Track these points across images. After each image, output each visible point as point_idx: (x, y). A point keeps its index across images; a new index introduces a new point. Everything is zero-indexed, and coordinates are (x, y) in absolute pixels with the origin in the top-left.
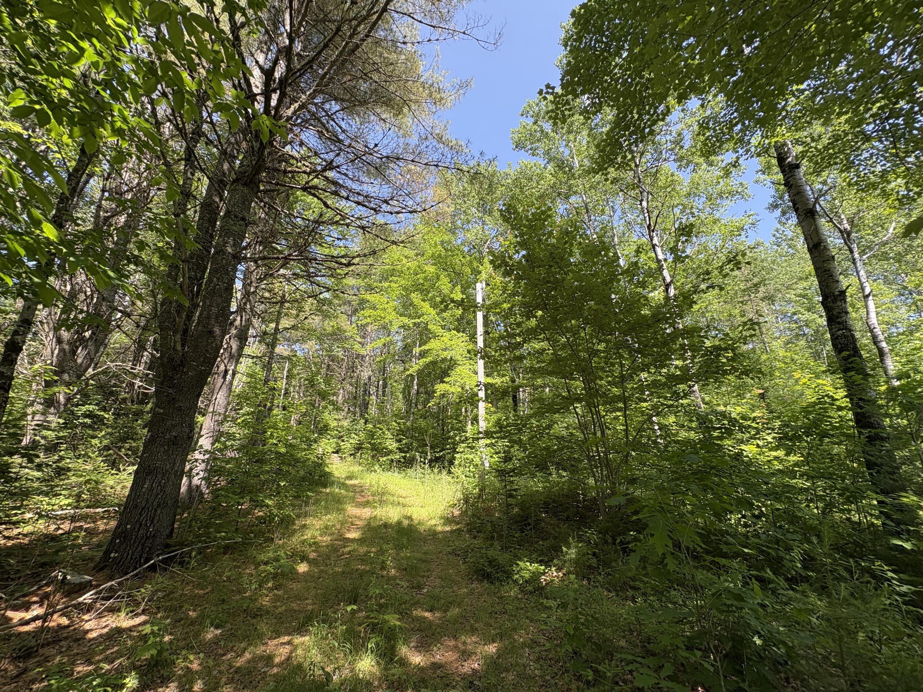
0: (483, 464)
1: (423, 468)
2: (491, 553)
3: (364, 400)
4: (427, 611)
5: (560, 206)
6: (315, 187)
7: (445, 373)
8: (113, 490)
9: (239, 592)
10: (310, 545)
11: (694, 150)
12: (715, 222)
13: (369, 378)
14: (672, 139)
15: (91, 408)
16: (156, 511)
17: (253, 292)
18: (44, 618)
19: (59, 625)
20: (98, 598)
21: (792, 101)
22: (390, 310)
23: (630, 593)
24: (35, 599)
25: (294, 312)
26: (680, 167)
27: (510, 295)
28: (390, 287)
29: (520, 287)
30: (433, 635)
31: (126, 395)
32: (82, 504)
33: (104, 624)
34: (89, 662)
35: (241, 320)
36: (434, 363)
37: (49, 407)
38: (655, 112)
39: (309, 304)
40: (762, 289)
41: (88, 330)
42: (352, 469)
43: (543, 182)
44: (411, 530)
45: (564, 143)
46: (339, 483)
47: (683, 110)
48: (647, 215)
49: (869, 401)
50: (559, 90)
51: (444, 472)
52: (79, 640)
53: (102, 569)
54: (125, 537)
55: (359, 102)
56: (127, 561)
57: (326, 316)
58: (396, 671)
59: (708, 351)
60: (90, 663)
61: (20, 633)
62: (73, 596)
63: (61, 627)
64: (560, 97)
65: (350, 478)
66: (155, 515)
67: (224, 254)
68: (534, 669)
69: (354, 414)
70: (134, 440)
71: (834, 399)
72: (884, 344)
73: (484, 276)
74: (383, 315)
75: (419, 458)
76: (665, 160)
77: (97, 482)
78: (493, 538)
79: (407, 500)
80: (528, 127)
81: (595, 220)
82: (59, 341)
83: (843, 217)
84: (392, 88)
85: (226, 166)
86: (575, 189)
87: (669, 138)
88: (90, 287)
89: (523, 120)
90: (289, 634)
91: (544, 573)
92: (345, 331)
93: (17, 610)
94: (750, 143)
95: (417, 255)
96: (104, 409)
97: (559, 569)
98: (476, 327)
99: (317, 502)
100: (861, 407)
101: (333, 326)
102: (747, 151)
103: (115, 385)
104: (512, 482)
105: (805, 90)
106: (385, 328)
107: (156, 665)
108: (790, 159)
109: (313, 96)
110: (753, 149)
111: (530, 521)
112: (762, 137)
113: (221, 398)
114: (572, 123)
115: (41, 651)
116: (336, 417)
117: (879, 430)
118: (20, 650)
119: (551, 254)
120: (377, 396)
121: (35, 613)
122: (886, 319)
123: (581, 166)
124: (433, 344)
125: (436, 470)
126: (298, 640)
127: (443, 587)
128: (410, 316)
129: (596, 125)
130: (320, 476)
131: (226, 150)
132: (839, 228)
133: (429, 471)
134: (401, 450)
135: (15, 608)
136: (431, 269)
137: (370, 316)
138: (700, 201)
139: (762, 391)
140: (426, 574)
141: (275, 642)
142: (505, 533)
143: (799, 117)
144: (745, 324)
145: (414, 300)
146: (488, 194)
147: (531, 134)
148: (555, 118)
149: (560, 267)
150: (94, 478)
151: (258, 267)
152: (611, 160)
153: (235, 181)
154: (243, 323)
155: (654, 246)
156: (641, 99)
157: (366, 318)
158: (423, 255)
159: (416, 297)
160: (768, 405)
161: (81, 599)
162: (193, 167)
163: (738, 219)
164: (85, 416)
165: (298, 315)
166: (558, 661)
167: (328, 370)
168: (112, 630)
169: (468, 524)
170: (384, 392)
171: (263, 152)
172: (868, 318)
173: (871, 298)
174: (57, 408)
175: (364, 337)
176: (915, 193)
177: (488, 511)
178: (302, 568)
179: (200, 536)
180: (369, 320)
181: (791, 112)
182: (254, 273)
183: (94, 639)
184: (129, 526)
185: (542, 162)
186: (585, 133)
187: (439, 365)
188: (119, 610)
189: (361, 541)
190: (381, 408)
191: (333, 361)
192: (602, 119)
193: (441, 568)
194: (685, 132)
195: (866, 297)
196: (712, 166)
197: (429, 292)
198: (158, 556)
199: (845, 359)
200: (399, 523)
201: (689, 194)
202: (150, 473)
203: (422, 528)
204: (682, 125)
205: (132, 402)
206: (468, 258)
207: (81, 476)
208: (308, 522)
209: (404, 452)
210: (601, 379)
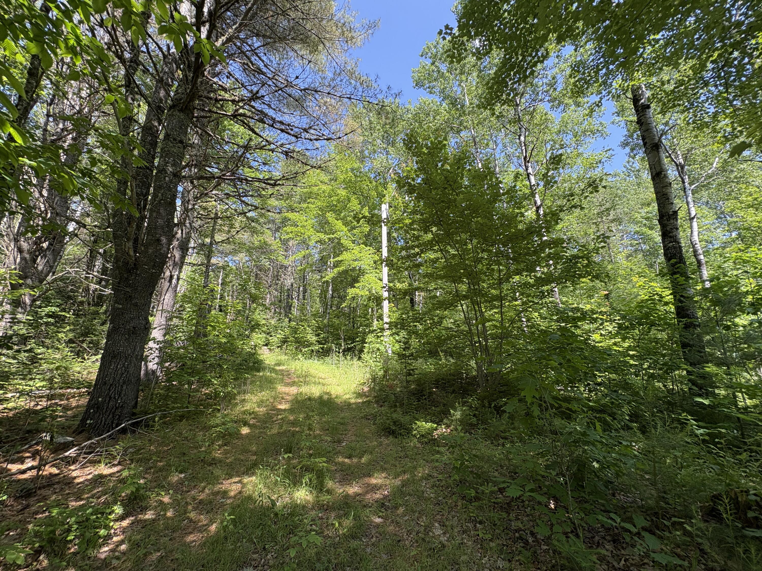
0: (387, 351)
1: (338, 356)
2: (395, 416)
3: (288, 302)
4: (346, 457)
5: (452, 140)
6: (244, 115)
7: (355, 280)
8: (80, 375)
9: (196, 448)
10: (250, 414)
11: (565, 92)
12: (579, 155)
13: (292, 285)
14: (548, 82)
15: (53, 309)
16: (122, 386)
17: (191, 209)
18: (38, 468)
19: (50, 474)
20: (81, 453)
21: (649, 49)
22: (309, 227)
23: (501, 441)
24: (28, 455)
25: (226, 229)
26: (552, 107)
27: (411, 213)
28: (308, 207)
29: (418, 206)
30: (352, 473)
31: (83, 299)
32: (56, 385)
33: (88, 472)
34: (79, 498)
35: (182, 233)
36: (345, 272)
37: (17, 307)
38: (537, 54)
39: (239, 221)
40: (612, 213)
41: (45, 241)
42: (279, 358)
43: (438, 117)
44: (331, 402)
45: (457, 83)
46: (269, 368)
47: (557, 57)
48: (524, 148)
49: (688, 298)
50: (456, 31)
51: (355, 359)
52: (69, 483)
53: (81, 433)
54: (98, 408)
55: (279, 38)
56: (101, 426)
57: (254, 232)
58: (325, 498)
59: (568, 259)
60: (82, 500)
61: (19, 480)
62: (59, 452)
63: (52, 475)
64: (456, 37)
65: (279, 365)
66: (122, 390)
67: (166, 173)
68: (430, 493)
69: (280, 313)
70: (95, 335)
71: (661, 297)
72: (702, 257)
73: (387, 199)
74: (302, 231)
75: (334, 348)
76: (541, 100)
77: (66, 368)
78: (396, 406)
79: (326, 380)
80: (427, 68)
81: (481, 153)
82: (20, 250)
83: (679, 153)
84: (308, 27)
85: (162, 93)
86: (465, 124)
87: (545, 81)
88: (44, 203)
89: (422, 60)
90: (239, 476)
91: (436, 429)
92: (270, 245)
93: (14, 463)
94: (612, 86)
95: (331, 180)
96: (64, 310)
97: (448, 426)
98: (381, 242)
99: (252, 382)
100: (681, 302)
101: (260, 241)
102: (609, 92)
103: (72, 291)
104: (410, 364)
105: (660, 39)
106: (304, 243)
107: (135, 498)
108: (643, 101)
109: (238, 30)
110: (614, 91)
111: (425, 393)
112: (623, 80)
113: (168, 298)
114: (464, 65)
115: (38, 492)
116: (265, 317)
117: (693, 320)
118: (21, 491)
119: (446, 178)
120: (298, 300)
121: (30, 465)
122: (705, 237)
123: (471, 104)
124: (345, 256)
125: (348, 358)
126: (246, 480)
127: (358, 442)
128: (325, 233)
129: (485, 67)
130: (254, 363)
131: (162, 78)
132: (675, 162)
133: (343, 358)
134: (319, 342)
135: (13, 462)
136: (343, 193)
137: (291, 232)
138: (568, 137)
139: (607, 292)
140: (344, 433)
141: (229, 481)
142: (405, 402)
143: (653, 64)
144: (598, 237)
145: (329, 218)
146: (391, 128)
147: (429, 74)
148: (452, 57)
149: (453, 189)
150: (64, 365)
151: (194, 187)
152: (498, 96)
153: (172, 107)
154: (184, 235)
155: (528, 175)
156: (525, 42)
157: (288, 233)
158: (336, 180)
159: (330, 216)
160: (611, 304)
161: (67, 454)
162: (132, 93)
163: (598, 154)
164: (48, 316)
165: (229, 231)
166: (447, 488)
167: (256, 278)
168: (95, 476)
169: (375, 397)
170: (304, 296)
171: (196, 81)
172: (691, 236)
173: (695, 220)
174: (24, 308)
175: (286, 251)
176: (739, 131)
177: (391, 387)
178: (245, 431)
179: (161, 406)
180: (291, 235)
181: (647, 59)
182: (191, 193)
183: (81, 483)
184: (100, 399)
185: (437, 100)
186: (475, 74)
187: (350, 273)
188: (100, 462)
189: (291, 411)
190: (302, 309)
191: (260, 270)
192: (490, 62)
193: (355, 428)
194: (559, 76)
195: (692, 219)
196: (579, 106)
197: (341, 212)
198: (128, 421)
199: (673, 265)
200: (321, 397)
201: (560, 132)
202: (114, 357)
203: (338, 401)
204: (557, 70)
205: (89, 304)
206: (374, 183)
207: (53, 363)
208: (246, 398)
209: (322, 344)
210: (484, 281)
